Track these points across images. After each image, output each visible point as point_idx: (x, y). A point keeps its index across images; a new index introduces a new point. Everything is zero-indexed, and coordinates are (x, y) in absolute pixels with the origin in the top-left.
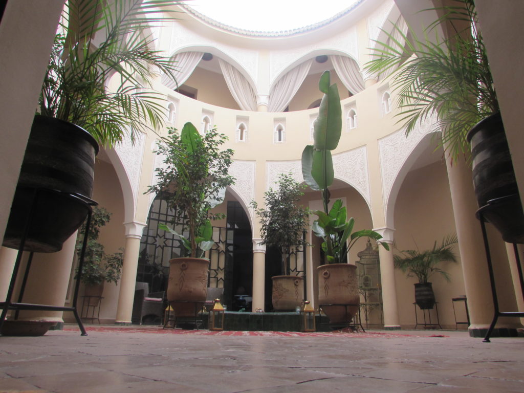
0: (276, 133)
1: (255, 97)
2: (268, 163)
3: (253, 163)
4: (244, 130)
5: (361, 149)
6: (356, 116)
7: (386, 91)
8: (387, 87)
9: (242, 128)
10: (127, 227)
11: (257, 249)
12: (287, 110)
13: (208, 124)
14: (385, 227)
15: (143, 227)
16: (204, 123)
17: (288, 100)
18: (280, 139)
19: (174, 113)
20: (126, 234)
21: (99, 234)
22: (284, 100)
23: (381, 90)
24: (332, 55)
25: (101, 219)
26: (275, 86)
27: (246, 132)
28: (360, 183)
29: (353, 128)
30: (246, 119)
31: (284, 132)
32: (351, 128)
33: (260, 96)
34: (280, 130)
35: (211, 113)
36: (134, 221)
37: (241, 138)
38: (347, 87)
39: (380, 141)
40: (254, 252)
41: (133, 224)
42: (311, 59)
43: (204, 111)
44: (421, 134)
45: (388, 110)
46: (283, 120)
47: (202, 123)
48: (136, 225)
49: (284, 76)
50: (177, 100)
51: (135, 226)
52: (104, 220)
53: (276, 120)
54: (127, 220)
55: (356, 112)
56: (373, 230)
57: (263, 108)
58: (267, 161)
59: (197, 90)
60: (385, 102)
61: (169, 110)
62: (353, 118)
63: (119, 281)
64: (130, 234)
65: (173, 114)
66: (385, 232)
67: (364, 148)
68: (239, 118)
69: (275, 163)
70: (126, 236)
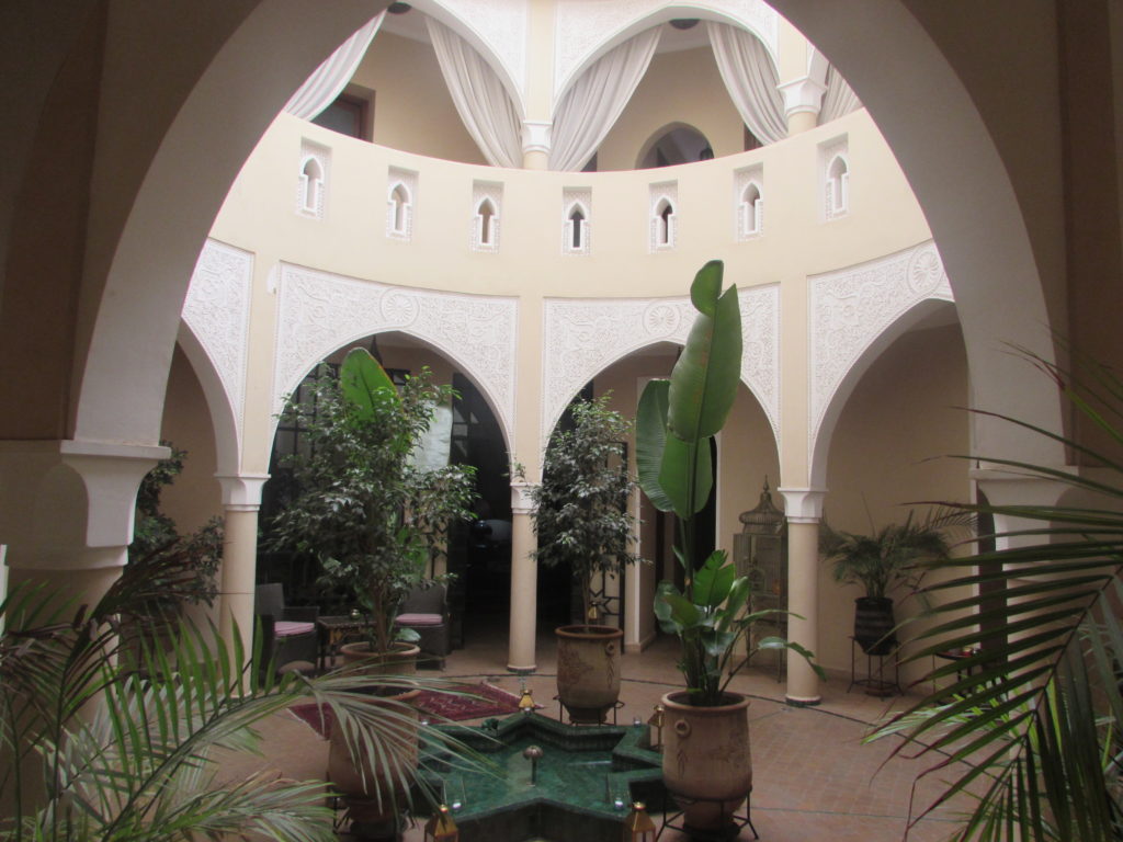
0: (568, 224)
1: (517, 125)
2: (549, 304)
3: (513, 304)
4: (492, 218)
5: (766, 291)
6: (761, 203)
7: (841, 154)
8: (842, 141)
9: (486, 210)
10: (225, 485)
11: (521, 506)
12: (592, 166)
13: (405, 205)
14: (808, 489)
15: (261, 483)
16: (395, 202)
17: (596, 137)
18: (577, 243)
19: (320, 185)
20: (224, 501)
21: (161, 497)
22: (588, 135)
23: (828, 147)
24: (712, 22)
25: (162, 472)
26: (569, 95)
27: (495, 221)
28: (758, 373)
29: (753, 232)
30: (497, 188)
31: (586, 224)
32: (747, 232)
33: (531, 128)
34: (577, 217)
35: (411, 175)
36: (241, 475)
37: (485, 239)
38: (744, 118)
39: (813, 283)
40: (514, 512)
41: (238, 482)
42: (660, 26)
43: (394, 171)
44: (913, 292)
45: (839, 204)
46: (586, 192)
47: (390, 204)
48: (246, 482)
49: (590, 68)
50: (323, 150)
51: (242, 484)
52: (169, 473)
53: (569, 192)
54: (222, 470)
55: (761, 194)
56: (779, 489)
57: (537, 161)
58: (545, 298)
59: (372, 94)
60: (833, 180)
61: (306, 177)
62: (753, 204)
63: (216, 602)
64: (233, 502)
65: (317, 184)
66: (806, 498)
67: (775, 290)
68: (479, 186)
69: (565, 304)
70: (225, 506)
